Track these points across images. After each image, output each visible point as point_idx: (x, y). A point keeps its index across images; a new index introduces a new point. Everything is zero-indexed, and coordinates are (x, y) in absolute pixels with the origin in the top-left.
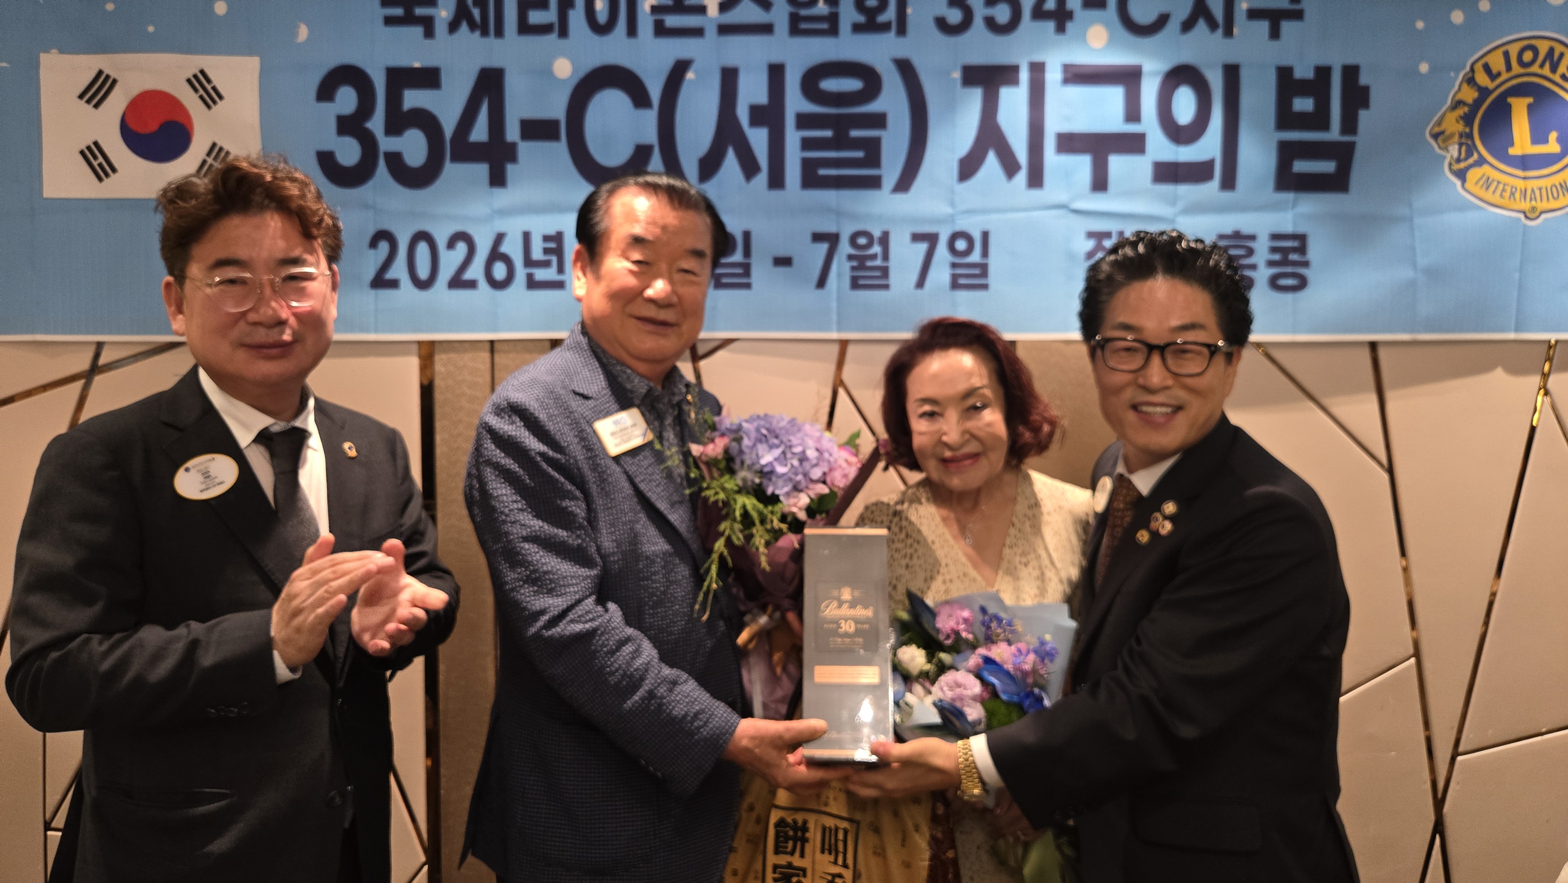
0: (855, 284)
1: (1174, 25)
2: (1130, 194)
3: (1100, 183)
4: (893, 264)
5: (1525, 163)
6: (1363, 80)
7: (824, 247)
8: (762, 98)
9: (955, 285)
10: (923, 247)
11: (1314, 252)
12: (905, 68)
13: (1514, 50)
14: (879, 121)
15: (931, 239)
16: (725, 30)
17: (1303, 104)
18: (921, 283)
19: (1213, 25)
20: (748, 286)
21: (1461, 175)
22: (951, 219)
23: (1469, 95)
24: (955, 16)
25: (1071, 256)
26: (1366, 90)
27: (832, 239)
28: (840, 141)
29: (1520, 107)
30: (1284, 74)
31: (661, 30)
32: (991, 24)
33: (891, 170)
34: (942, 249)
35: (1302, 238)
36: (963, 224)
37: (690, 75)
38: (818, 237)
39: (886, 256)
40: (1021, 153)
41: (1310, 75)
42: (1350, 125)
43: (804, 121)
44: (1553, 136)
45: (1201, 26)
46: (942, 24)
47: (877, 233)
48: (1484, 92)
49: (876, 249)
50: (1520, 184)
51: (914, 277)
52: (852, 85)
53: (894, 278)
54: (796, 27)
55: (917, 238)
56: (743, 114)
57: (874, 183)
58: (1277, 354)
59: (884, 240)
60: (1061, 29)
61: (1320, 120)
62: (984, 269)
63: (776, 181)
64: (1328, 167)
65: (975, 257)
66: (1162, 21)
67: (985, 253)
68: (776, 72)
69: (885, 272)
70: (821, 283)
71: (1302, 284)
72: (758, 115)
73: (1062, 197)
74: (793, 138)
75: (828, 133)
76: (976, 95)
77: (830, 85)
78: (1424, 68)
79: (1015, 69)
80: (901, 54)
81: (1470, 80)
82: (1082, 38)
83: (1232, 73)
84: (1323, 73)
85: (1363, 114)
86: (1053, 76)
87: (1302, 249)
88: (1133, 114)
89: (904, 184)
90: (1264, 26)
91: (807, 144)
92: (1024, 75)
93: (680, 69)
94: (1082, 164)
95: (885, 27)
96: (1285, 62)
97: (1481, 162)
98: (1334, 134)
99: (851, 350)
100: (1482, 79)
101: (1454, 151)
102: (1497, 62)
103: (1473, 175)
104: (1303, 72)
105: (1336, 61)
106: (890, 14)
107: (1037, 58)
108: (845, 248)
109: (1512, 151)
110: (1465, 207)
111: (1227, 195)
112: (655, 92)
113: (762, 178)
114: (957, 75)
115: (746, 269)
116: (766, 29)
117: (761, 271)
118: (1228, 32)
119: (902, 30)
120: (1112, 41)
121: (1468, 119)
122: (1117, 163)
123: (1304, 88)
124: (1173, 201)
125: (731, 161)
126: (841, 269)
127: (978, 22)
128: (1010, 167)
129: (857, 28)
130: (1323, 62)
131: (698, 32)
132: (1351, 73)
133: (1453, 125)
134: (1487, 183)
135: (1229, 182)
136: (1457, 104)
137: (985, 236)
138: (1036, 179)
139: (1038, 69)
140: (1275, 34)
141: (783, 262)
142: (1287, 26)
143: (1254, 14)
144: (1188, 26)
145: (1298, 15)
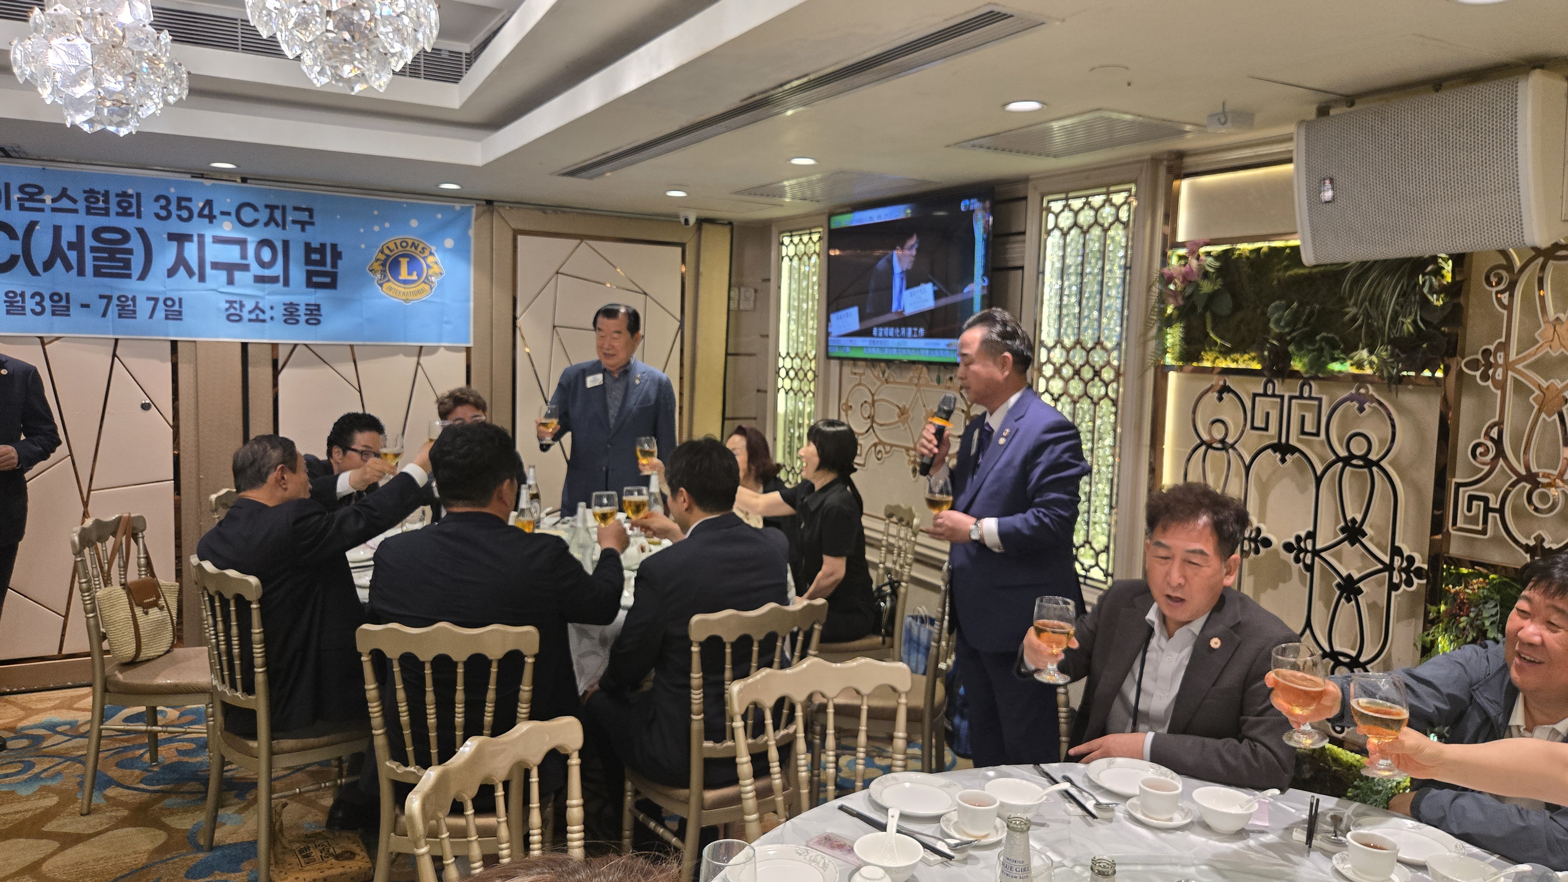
0: (120, 316)
1: (260, 225)
2: (245, 286)
3: (231, 282)
4: (137, 309)
5: (405, 282)
6: (339, 249)
7: (105, 301)
8: (74, 239)
9: (167, 318)
10: (153, 302)
11: (323, 311)
12: (141, 232)
13: (398, 243)
14: (130, 252)
15: (156, 300)
16: (54, 210)
17: (315, 257)
18: (151, 317)
19: (277, 225)
20: (68, 315)
21: (381, 285)
22: (165, 292)
23: (383, 257)
24: (163, 213)
25: (219, 309)
26: (340, 253)
27: (109, 298)
28: (112, 258)
29: (404, 262)
30: (307, 245)
31: (22, 208)
32: (180, 217)
33: (136, 271)
34: (161, 303)
35: (318, 306)
36: (169, 295)
37: (37, 227)
38: (101, 297)
39: (134, 305)
40: (195, 268)
41: (318, 246)
42: (334, 265)
43: (93, 249)
44: (415, 273)
45: (273, 224)
46: (157, 216)
47: (130, 296)
48: (388, 256)
49: (130, 303)
50: (402, 290)
51: (149, 314)
52: (118, 236)
53: (138, 314)
54: (89, 211)
55: (149, 299)
56: (64, 246)
57: (129, 276)
58: (312, 347)
59: (134, 299)
60: (211, 222)
61: (322, 262)
62: (180, 313)
63: (81, 272)
64: (327, 280)
65: (176, 307)
66: (256, 222)
67: (180, 306)
68: (80, 229)
69: (134, 312)
70: (104, 315)
71: (319, 322)
72: (71, 246)
73: (214, 287)
74: (89, 257)
75: (106, 255)
76: (175, 244)
77: (105, 236)
78: (363, 246)
79: (191, 236)
80: (139, 226)
81: (382, 252)
82: (221, 227)
83: (286, 244)
84: (323, 246)
85: (339, 262)
86: (208, 240)
87: (319, 310)
88: (244, 256)
89: (142, 277)
90: (299, 227)
91: (95, 259)
92: (195, 238)
93: (32, 226)
94: (223, 275)
95: (132, 215)
96: (308, 240)
97: (389, 281)
98: (328, 268)
99: (120, 342)
100: (387, 252)
101: (379, 276)
102: (392, 246)
103: (386, 285)
104: (315, 244)
105: (328, 241)
106: (133, 210)
107: (202, 232)
108: (115, 302)
109: (401, 278)
110: (383, 297)
111: (286, 289)
112: (20, 234)
113: (74, 271)
114: (165, 236)
115: (68, 308)
116: (75, 211)
117: (74, 309)
118: (284, 228)
119: (139, 216)
120: (233, 228)
121: (384, 265)
122: (238, 275)
123: (316, 251)
124: (263, 290)
125: (59, 263)
126: (113, 310)
127: (174, 216)
128: (190, 273)
129: (118, 214)
130: (323, 242)
131: (41, 210)
132: (334, 246)
133: (377, 266)
134: (390, 289)
135: (286, 283)
136: (377, 260)
137: (180, 300)
138: (202, 278)
139: (201, 237)
140: (303, 230)
141: (85, 306)
142: (307, 227)
143: (294, 222)
144: (267, 224)
145: (312, 224)
